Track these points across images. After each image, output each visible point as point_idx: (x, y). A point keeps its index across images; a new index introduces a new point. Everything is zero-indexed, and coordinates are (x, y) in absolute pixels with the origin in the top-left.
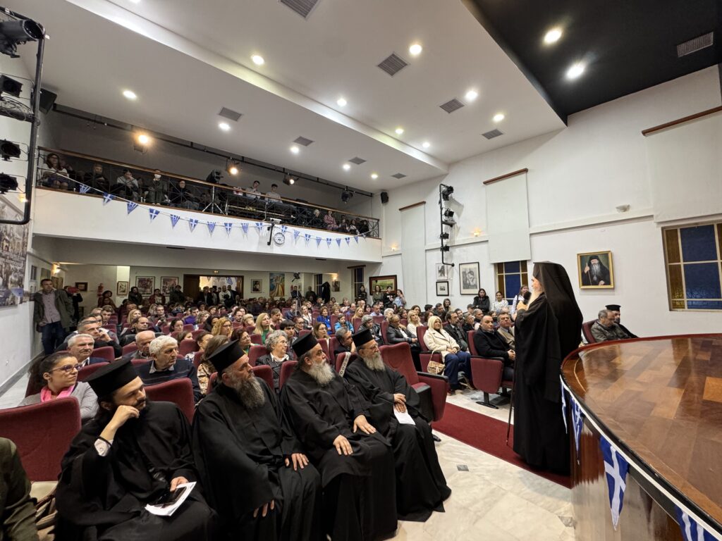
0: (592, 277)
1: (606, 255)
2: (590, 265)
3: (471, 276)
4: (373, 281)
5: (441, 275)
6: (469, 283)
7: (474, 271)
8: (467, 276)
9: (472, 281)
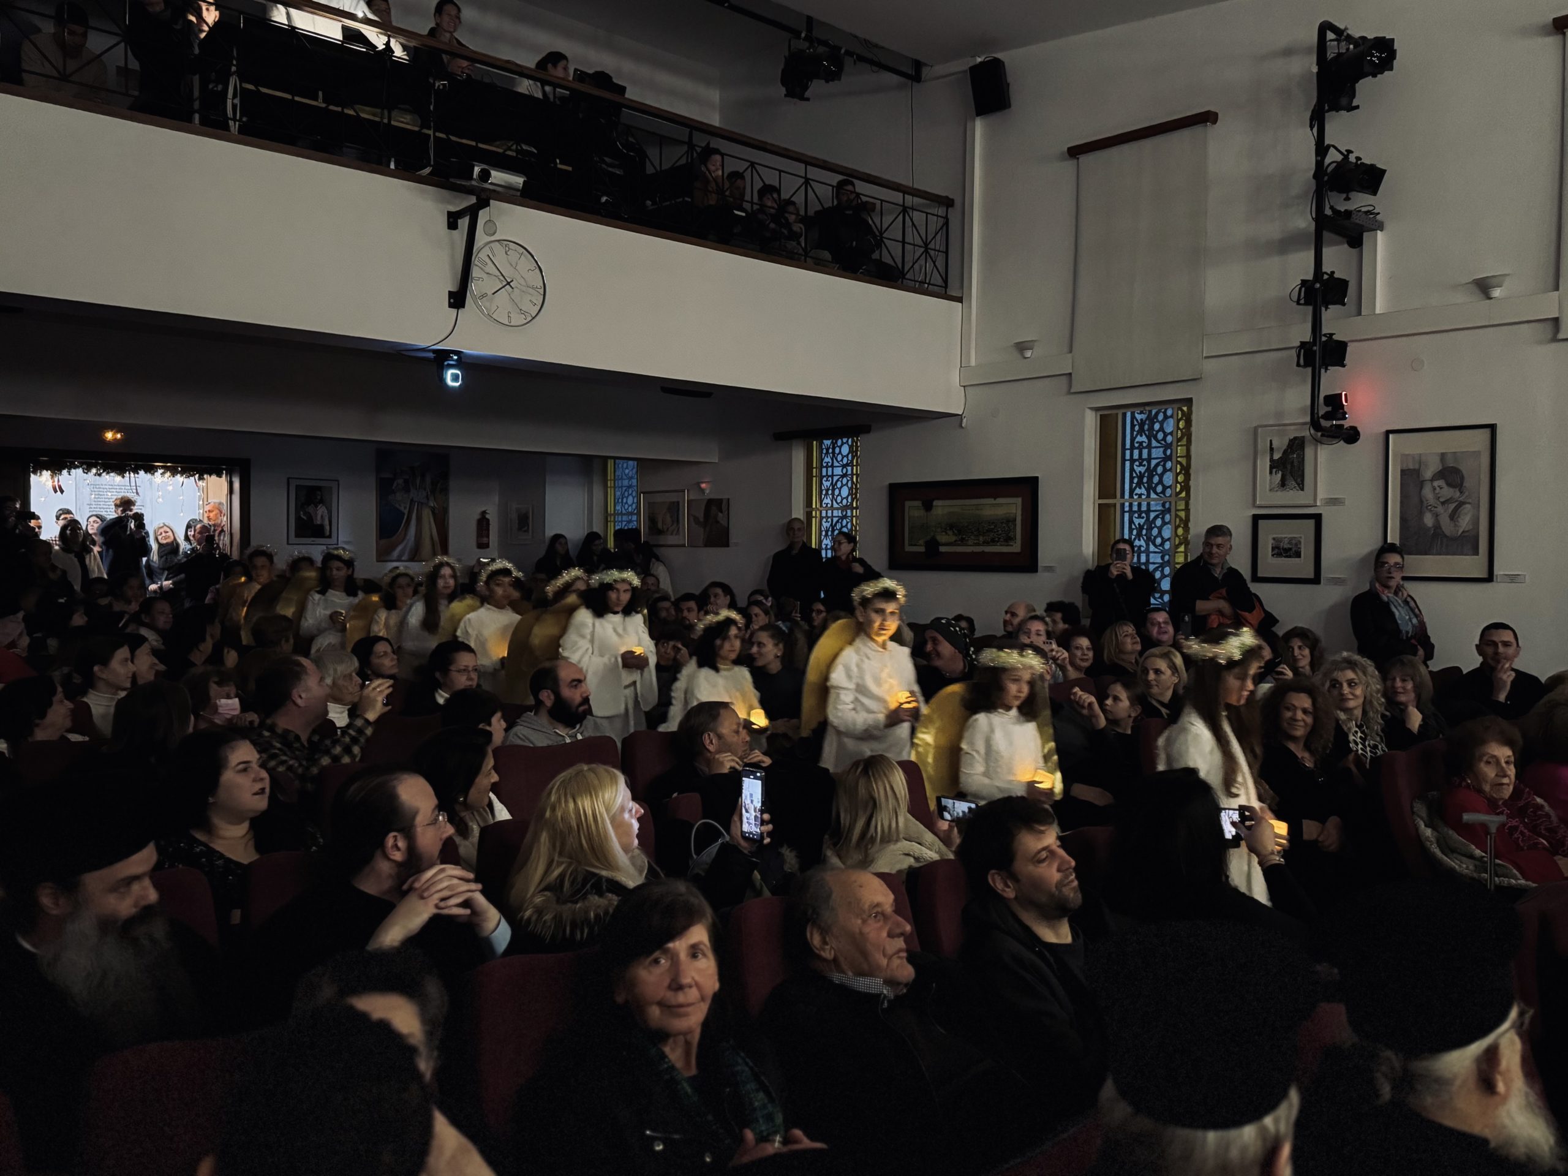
3: (1448, 492)
4: (908, 504)
5: (1283, 484)
6: (1437, 527)
7: (1464, 468)
8: (1426, 491)
9: (1451, 517)
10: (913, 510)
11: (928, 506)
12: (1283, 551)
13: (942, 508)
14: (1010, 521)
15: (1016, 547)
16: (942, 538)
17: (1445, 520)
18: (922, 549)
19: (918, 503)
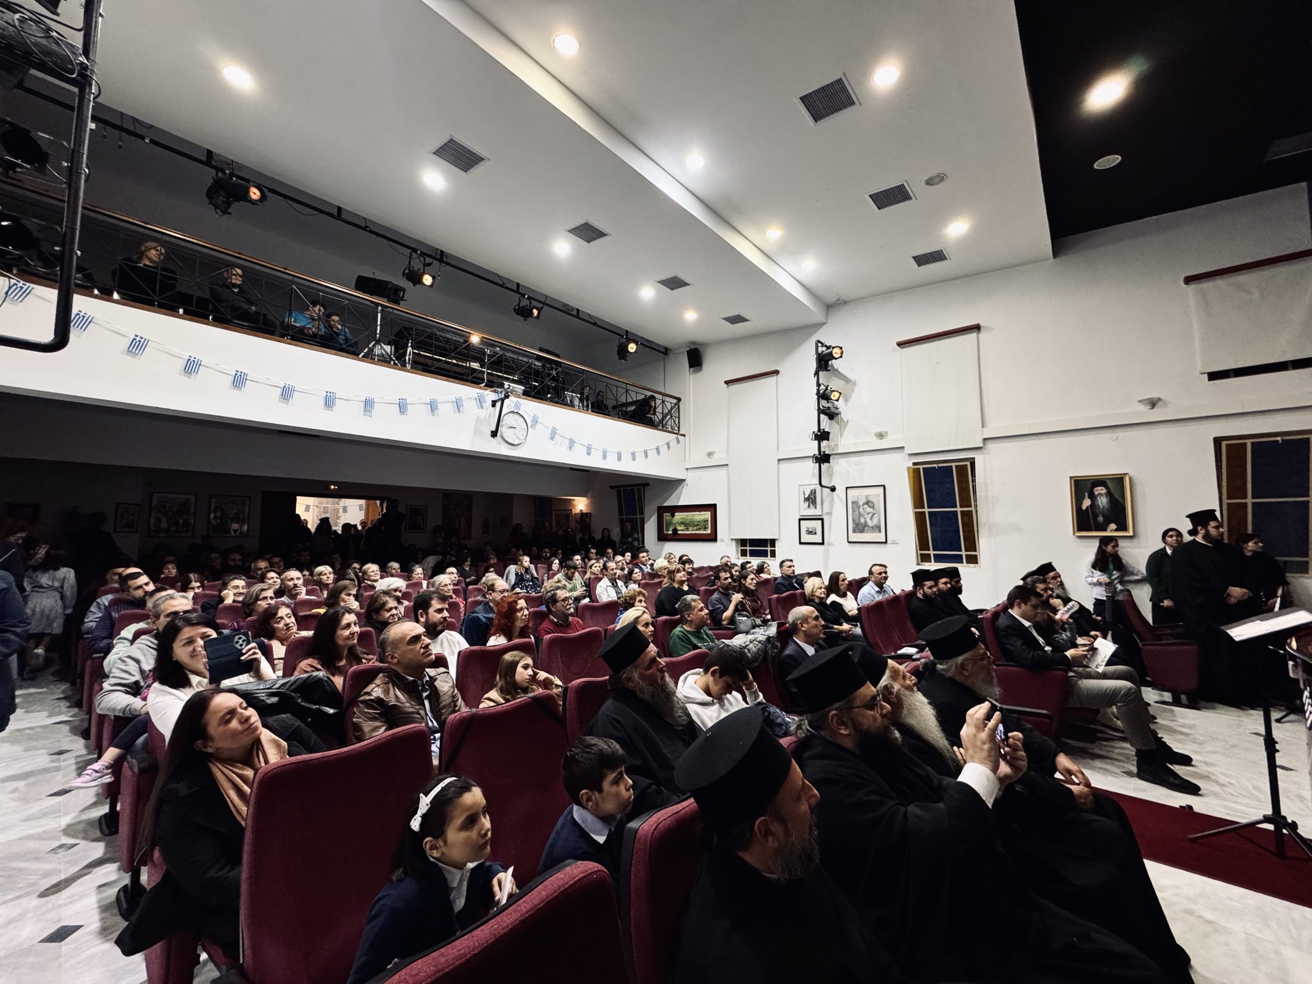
0: (1095, 517)
1: (1119, 480)
2: (1092, 497)
3: (869, 510)
4: (665, 514)
5: (809, 507)
6: (866, 522)
7: (874, 500)
8: (861, 509)
9: (871, 519)
10: (667, 516)
11: (673, 515)
12: (810, 532)
13: (679, 516)
14: (706, 521)
15: (709, 531)
16: (679, 528)
17: (869, 520)
18: (670, 532)
19: (669, 514)
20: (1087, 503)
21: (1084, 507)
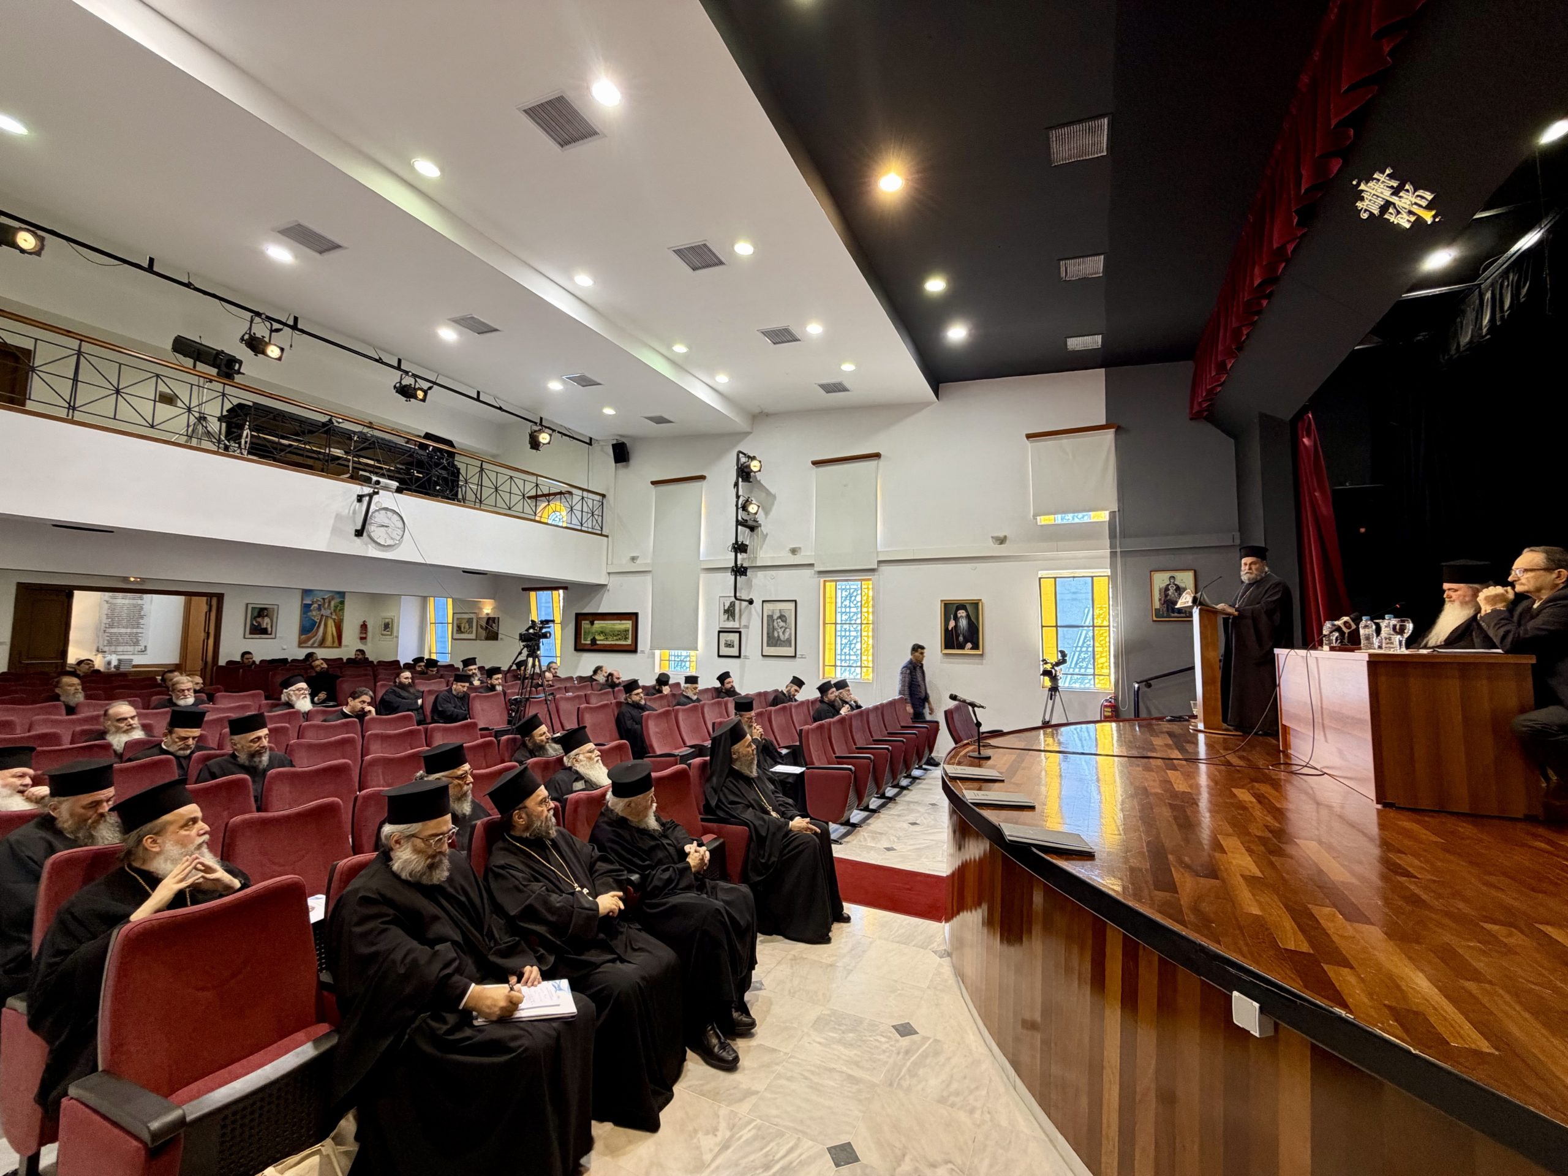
0: (958, 636)
1: (976, 604)
2: (956, 618)
3: (782, 624)
4: (583, 622)
5: (728, 619)
6: (779, 636)
7: (787, 615)
8: (775, 623)
9: (784, 633)
10: (585, 624)
11: (592, 623)
12: (729, 645)
13: (598, 624)
14: (627, 631)
15: (629, 642)
16: (597, 637)
17: (781, 634)
18: (589, 642)
19: (588, 622)
20: (952, 624)
21: (950, 628)
